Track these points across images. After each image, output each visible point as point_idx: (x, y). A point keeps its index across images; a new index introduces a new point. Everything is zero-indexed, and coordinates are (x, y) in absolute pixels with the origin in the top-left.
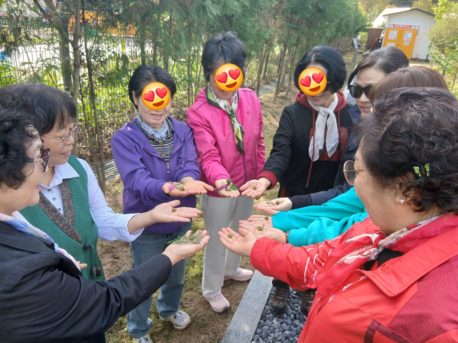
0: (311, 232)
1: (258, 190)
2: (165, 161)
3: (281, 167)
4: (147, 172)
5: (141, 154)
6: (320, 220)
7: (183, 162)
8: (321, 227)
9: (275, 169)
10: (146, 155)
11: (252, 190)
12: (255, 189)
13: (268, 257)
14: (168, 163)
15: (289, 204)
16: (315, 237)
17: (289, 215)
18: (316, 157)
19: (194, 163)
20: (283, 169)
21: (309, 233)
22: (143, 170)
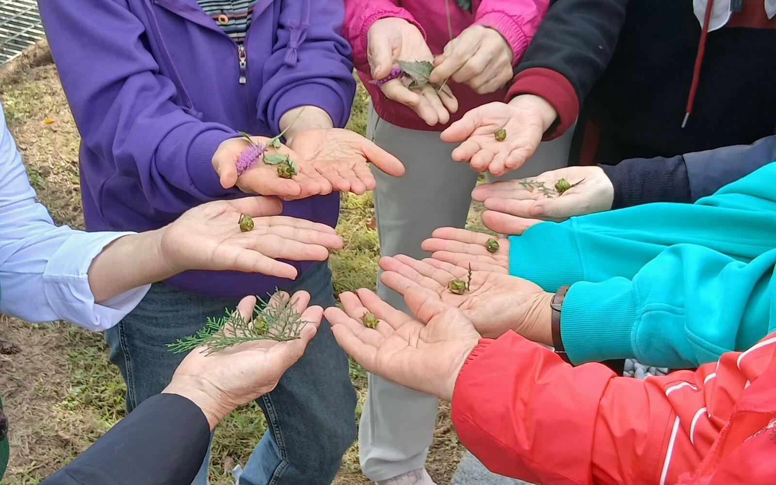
0: (643, 299)
1: (512, 140)
2: (230, 40)
3: (592, 55)
4: (163, 85)
5: (145, 19)
6: (677, 253)
7: (294, 44)
8: (678, 282)
9: (572, 60)
10: (160, 21)
11: (489, 144)
12: (500, 136)
13: (525, 404)
14: (242, 48)
15: (603, 192)
16: (654, 318)
17: (572, 236)
18: (718, 17)
19: (331, 44)
20: (599, 60)
21: (634, 300)
22: (150, 79)
